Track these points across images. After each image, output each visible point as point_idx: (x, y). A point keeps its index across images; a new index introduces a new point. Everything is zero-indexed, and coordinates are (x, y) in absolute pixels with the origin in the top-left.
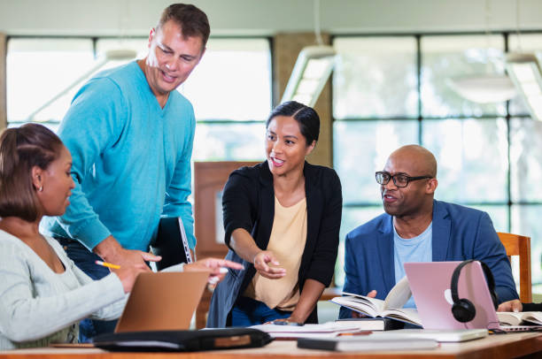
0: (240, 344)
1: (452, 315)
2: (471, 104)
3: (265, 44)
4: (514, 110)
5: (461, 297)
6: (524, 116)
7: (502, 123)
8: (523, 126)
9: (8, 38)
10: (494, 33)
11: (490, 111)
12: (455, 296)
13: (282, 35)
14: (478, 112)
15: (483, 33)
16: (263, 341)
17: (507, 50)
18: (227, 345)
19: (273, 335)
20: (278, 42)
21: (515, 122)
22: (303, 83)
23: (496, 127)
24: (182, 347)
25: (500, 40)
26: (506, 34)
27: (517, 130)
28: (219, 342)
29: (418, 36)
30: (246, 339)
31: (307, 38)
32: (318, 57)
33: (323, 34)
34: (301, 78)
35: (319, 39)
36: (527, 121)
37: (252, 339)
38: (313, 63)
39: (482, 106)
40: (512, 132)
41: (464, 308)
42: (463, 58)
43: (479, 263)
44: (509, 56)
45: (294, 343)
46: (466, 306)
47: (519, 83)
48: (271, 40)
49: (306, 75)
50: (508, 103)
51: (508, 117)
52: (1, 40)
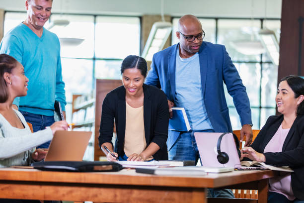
0: (107, 169)
1: (217, 160)
2: (243, 55)
3: (137, 20)
4: (264, 59)
5: (222, 151)
6: (270, 63)
7: (258, 66)
8: (269, 68)
9: (5, 12)
10: (256, 19)
11: (253, 59)
12: (219, 151)
13: (146, 16)
14: (247, 59)
15: (250, 19)
16: (119, 169)
17: (262, 27)
18: (100, 169)
19: (124, 166)
20: (144, 20)
21: (266, 66)
22: (154, 41)
23: (255, 68)
24: (77, 169)
25: (259, 22)
26: (262, 20)
27: (266, 69)
28: (96, 168)
29: (217, 19)
30: (110, 167)
31: (158, 18)
32: (162, 27)
33: (166, 16)
34: (154, 38)
35: (163, 18)
36: (271, 66)
37: (113, 167)
38: (159, 30)
39: (248, 56)
40: (263, 71)
41: (224, 157)
42: (240, 32)
43: (232, 134)
44: (262, 31)
45: (134, 170)
46: (224, 156)
47: (266, 45)
48: (141, 18)
49: (156, 37)
50: (261, 55)
51: (261, 63)
52: (2, 13)
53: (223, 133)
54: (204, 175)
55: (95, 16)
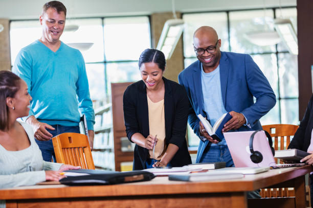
0: (138, 179)
1: (250, 160)
2: (257, 47)
3: (146, 19)
4: (279, 49)
5: (255, 150)
6: (286, 52)
7: (274, 56)
8: (285, 57)
9: (10, 21)
10: (268, 8)
11: (267, 50)
12: (252, 150)
13: (155, 14)
14: (261, 51)
15: (262, 9)
16: (150, 177)
17: (275, 17)
18: (131, 180)
19: (155, 174)
20: (153, 19)
21: (281, 56)
22: (167, 39)
23: (271, 59)
24: (107, 182)
25: (271, 12)
26: (274, 9)
27: (283, 59)
28: (127, 179)
29: (228, 12)
30: (141, 177)
31: (169, 15)
32: (174, 25)
33: (177, 13)
34: (166, 36)
35: (175, 16)
36: (287, 55)
37: (145, 177)
38: (172, 28)
39: (263, 47)
40: (279, 61)
41: (256, 156)
42: (252, 22)
43: (264, 132)
44: (276, 20)
45: (167, 178)
46: (258, 155)
47: (282, 35)
48: (150, 17)
49: (169, 35)
50: (277, 45)
51: (277, 53)
52: (7, 23)
53: (254, 132)
54: (241, 178)
55: (103, 18)
